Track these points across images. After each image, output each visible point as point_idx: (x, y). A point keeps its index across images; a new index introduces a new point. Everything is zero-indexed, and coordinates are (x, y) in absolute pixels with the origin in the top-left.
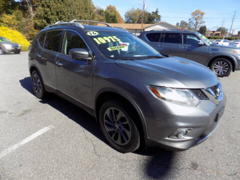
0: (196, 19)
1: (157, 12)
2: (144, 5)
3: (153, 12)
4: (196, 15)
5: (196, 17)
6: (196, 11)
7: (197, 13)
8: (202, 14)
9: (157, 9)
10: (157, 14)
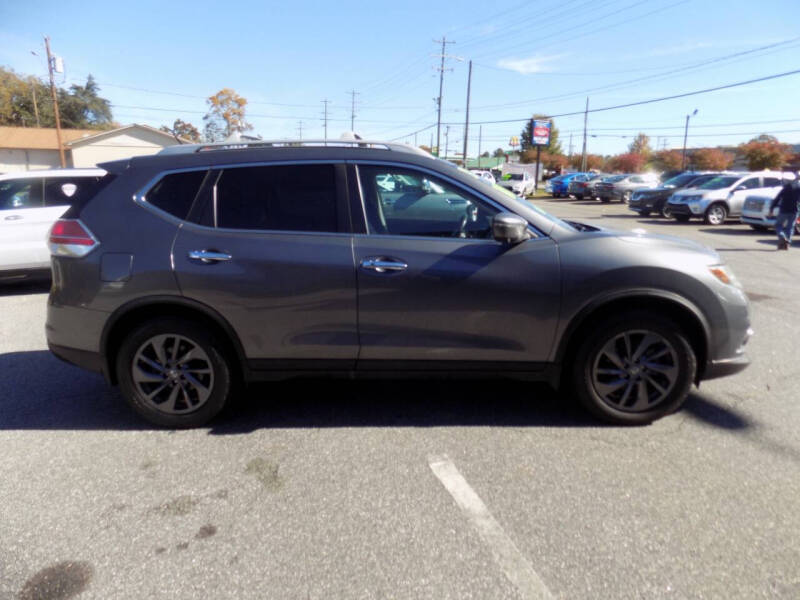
0: (226, 117)
1: (90, 87)
2: (51, 60)
3: (77, 88)
4: (222, 104)
5: (223, 110)
6: (222, 93)
7: (224, 97)
8: (241, 103)
9: (90, 78)
10: (93, 96)
